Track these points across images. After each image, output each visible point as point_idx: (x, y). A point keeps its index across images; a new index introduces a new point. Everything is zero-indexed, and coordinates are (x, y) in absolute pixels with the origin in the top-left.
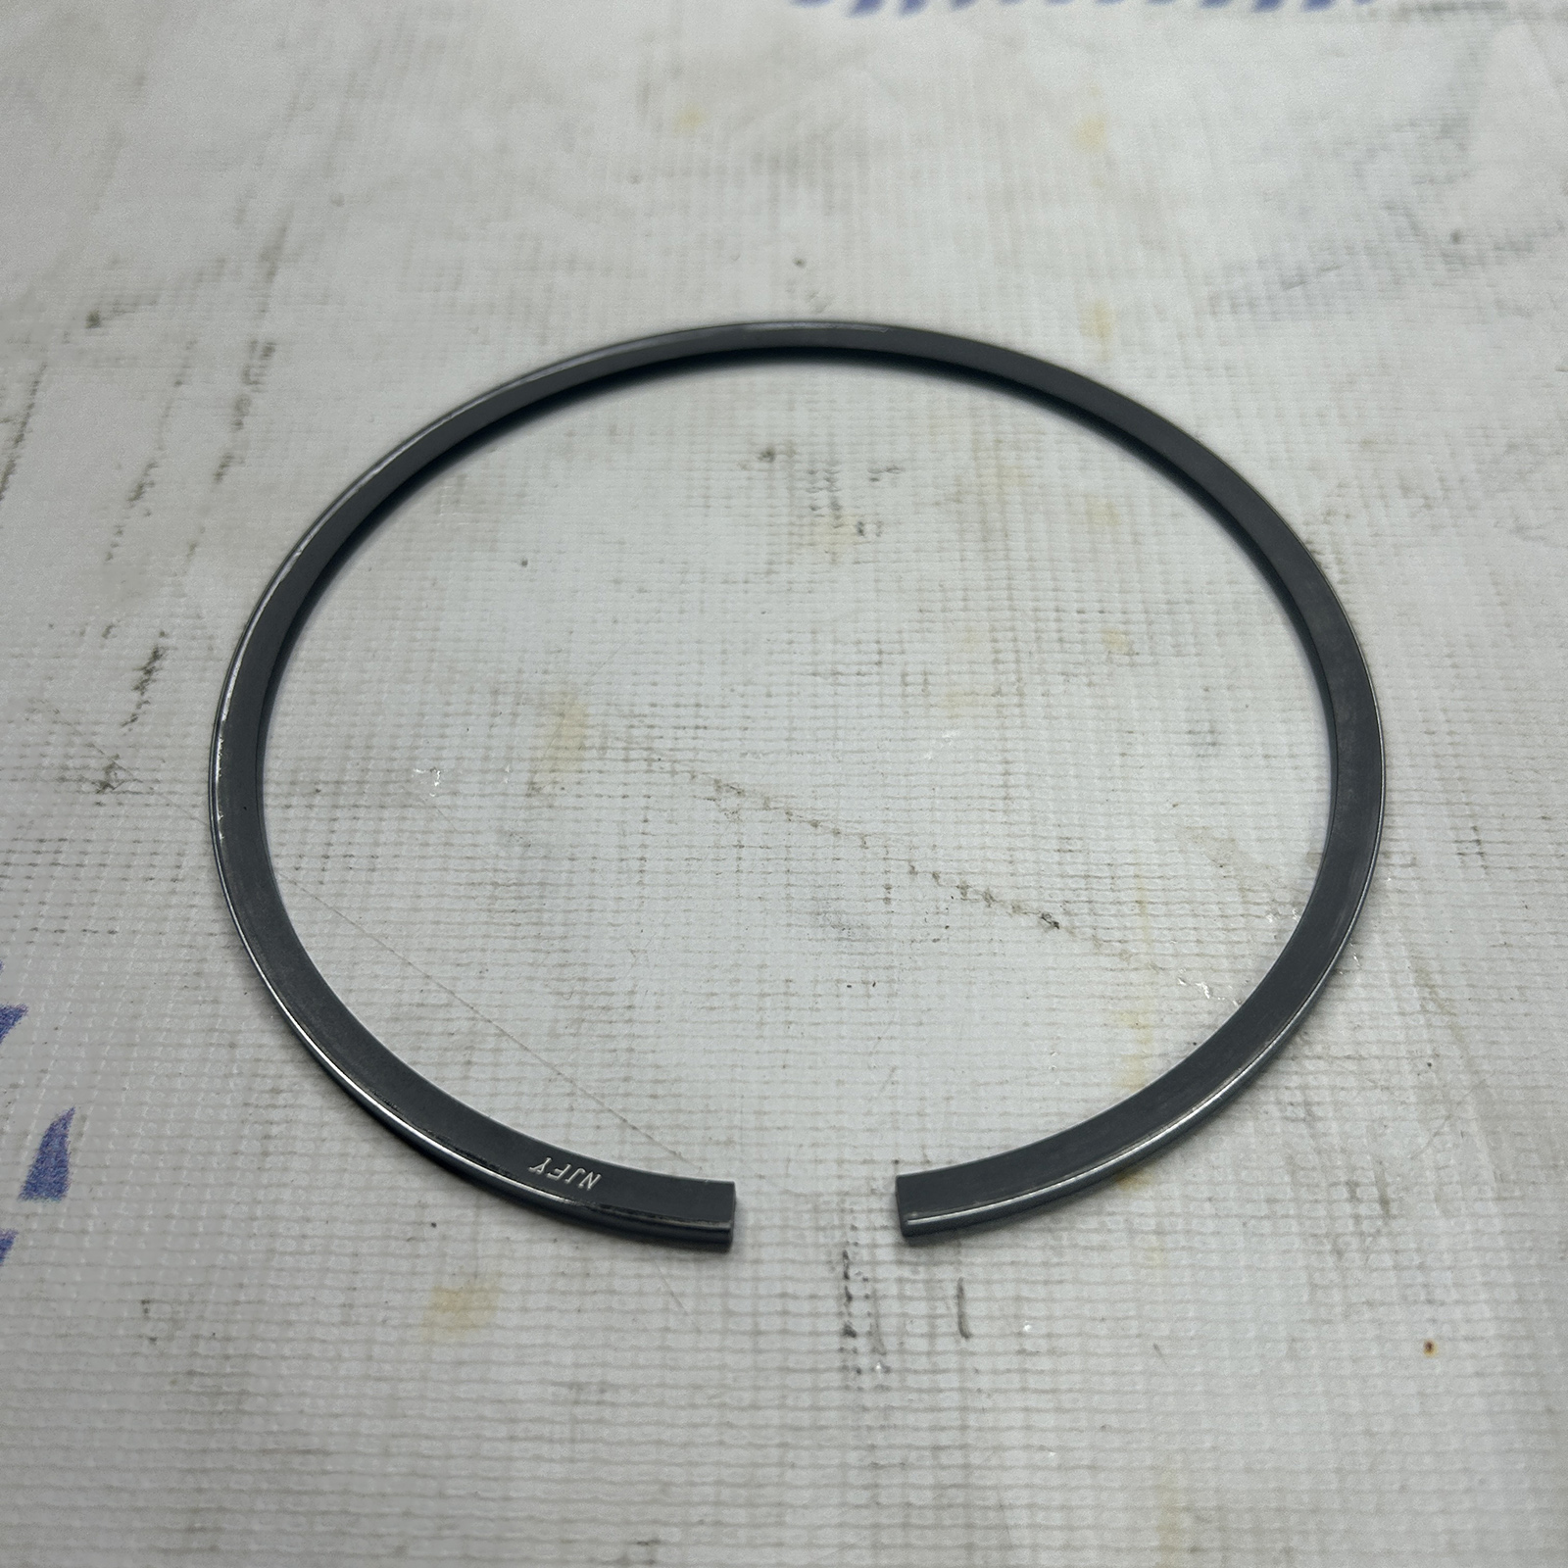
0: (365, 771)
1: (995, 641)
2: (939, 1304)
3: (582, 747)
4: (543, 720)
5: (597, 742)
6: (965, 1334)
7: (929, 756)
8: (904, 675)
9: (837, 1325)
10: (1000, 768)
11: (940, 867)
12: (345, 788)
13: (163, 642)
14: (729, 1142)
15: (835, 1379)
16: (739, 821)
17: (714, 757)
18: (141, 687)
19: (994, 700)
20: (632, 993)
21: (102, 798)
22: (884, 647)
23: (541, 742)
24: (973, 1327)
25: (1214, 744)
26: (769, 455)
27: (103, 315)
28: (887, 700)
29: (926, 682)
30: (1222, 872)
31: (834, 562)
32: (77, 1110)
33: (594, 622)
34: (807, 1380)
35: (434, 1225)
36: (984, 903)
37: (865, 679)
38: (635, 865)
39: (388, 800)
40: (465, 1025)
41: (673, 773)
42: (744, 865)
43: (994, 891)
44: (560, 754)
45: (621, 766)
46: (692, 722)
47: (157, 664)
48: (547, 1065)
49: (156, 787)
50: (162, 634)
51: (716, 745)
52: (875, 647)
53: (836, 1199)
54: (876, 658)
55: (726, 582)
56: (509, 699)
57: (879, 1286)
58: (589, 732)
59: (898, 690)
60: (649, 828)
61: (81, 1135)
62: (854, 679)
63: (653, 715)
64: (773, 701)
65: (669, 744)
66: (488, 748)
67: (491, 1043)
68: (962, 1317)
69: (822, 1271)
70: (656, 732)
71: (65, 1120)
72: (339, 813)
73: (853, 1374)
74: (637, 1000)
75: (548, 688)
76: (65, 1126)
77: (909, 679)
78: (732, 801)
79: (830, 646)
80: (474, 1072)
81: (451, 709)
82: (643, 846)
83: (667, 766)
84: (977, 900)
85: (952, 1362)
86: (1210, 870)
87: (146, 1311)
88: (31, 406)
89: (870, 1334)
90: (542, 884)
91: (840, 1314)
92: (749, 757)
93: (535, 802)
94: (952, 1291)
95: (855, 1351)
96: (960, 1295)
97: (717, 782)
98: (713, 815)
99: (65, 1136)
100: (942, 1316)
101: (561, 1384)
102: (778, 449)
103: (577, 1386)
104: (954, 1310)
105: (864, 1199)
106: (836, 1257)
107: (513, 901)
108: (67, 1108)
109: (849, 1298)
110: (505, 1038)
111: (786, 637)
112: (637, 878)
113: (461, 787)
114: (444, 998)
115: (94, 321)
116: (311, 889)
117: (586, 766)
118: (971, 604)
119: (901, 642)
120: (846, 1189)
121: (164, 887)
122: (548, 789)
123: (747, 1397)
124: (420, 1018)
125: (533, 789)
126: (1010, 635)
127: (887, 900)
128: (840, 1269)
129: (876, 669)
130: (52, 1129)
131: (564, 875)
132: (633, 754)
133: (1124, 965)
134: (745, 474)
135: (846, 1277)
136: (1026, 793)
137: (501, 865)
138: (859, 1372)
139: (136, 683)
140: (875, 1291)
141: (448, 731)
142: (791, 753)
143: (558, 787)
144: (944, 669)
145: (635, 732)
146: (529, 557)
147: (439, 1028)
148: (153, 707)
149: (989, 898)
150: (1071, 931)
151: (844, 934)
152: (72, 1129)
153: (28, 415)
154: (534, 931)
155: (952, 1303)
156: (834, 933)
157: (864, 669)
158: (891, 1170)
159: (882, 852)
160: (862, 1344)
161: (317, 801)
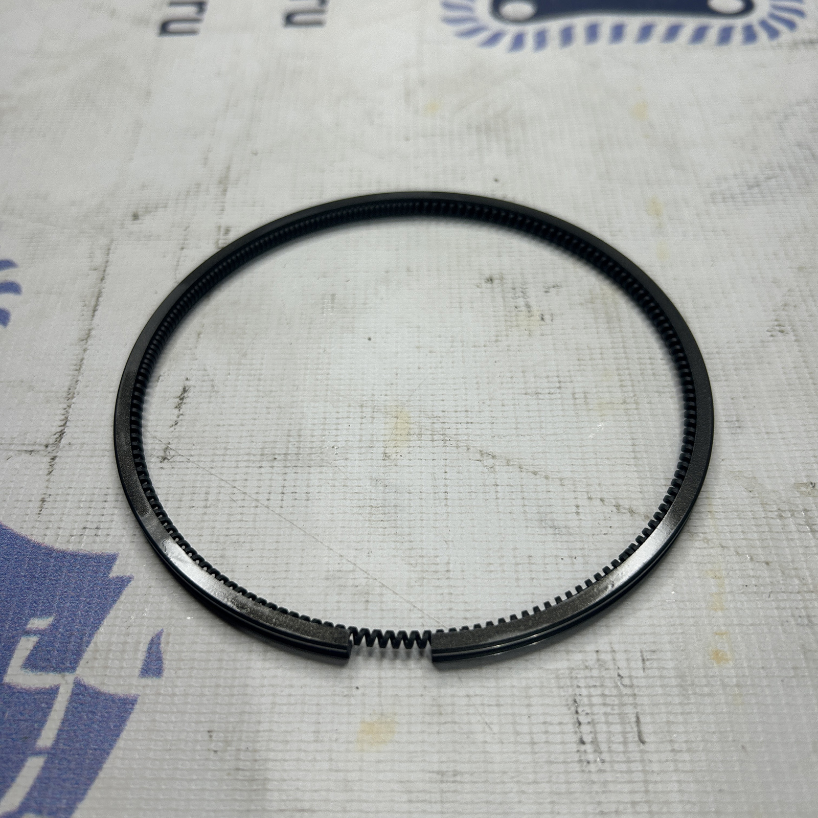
0: (299, 448)
1: (619, 375)
2: (628, 726)
3: (409, 434)
4: (387, 420)
5: (417, 431)
6: (643, 742)
7: (591, 436)
8: (574, 394)
9: (575, 738)
10: (630, 442)
11: (605, 496)
12: (289, 457)
13: (187, 383)
15: (577, 767)
16: (494, 472)
17: (478, 438)
18: (178, 407)
19: (623, 406)
20: (448, 563)
21: (162, 465)
22: (562, 379)
23: (387, 432)
24: (646, 739)
25: (740, 427)
26: (491, 280)
27: (140, 213)
28: (566, 407)
29: (585, 398)
30: (751, 495)
31: (530, 335)
32: (165, 631)
33: (408, 369)
34: (562, 767)
35: (357, 688)
36: (629, 515)
37: (553, 396)
38: (442, 496)
39: (312, 463)
40: (364, 581)
41: (457, 447)
42: (499, 495)
43: (634, 508)
44: (398, 438)
45: (430, 444)
46: (465, 420)
47: (185, 395)
48: (408, 602)
49: (191, 459)
50: (187, 379)
51: (478, 432)
52: (556, 379)
53: (567, 672)
54: (558, 385)
55: (474, 346)
56: (370, 409)
57: (596, 717)
58: (412, 426)
59: (572, 402)
60: (448, 476)
61: (168, 643)
62: (547, 396)
63: (444, 417)
64: (506, 408)
65: (454, 432)
66: (361, 435)
67: (378, 590)
68: (640, 733)
69: (564, 710)
70: (447, 426)
71: (159, 635)
72: (287, 470)
73: (585, 764)
74: (451, 567)
75: (388, 404)
76: (159, 638)
77: (577, 396)
78: (490, 462)
79: (533, 380)
80: (370, 606)
81: (340, 415)
82: (446, 485)
83: (454, 443)
84: (625, 513)
85: (637, 756)
86: (745, 494)
87: (211, 736)
88: (107, 262)
89: (592, 742)
90: (395, 506)
91: (576, 732)
92: (496, 438)
93: (387, 463)
94: (634, 719)
95: (585, 752)
96: (638, 722)
97: (481, 451)
98: (480, 469)
99: (159, 644)
100: (629, 732)
101: (433, 772)
102: (494, 277)
103: (441, 773)
104: (635, 729)
105: (582, 672)
106: (570, 702)
107: (381, 516)
108: (160, 629)
109: (580, 724)
110: (384, 588)
111: (509, 375)
112: (444, 502)
113: (349, 456)
114: (351, 567)
115: (136, 217)
116: (278, 510)
117: (412, 444)
118: (605, 356)
119: (570, 376)
120: (572, 666)
121: (201, 511)
122: (394, 456)
123: (531, 777)
124: (339, 578)
125: (386, 456)
126: (627, 372)
127: (578, 513)
128: (573, 709)
129: (558, 391)
130: (152, 640)
131: (406, 502)
132: (436, 437)
133: (706, 545)
134: (479, 290)
135: (577, 712)
136: (645, 455)
137: (373, 496)
138: (588, 762)
139: (175, 405)
140: (593, 720)
141: (340, 427)
142: (518, 435)
143: (399, 455)
144: (595, 390)
145: (436, 426)
146: (372, 335)
147: (350, 582)
148: (186, 417)
149: (632, 512)
151: (557, 531)
152: (163, 639)
153: (106, 267)
154: (393, 531)
155: (634, 725)
156: (551, 531)
157: (552, 391)
158: (595, 656)
159: (572, 488)
160: (589, 747)
161: (275, 464)
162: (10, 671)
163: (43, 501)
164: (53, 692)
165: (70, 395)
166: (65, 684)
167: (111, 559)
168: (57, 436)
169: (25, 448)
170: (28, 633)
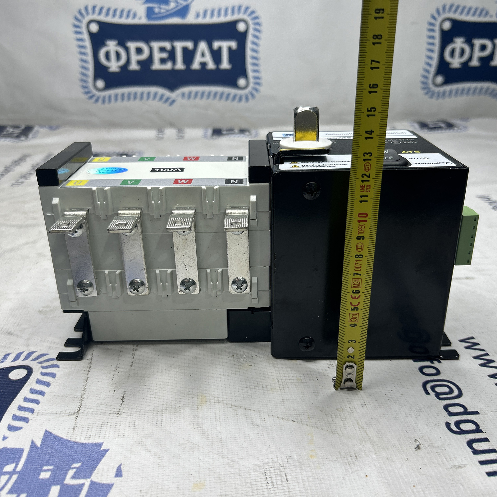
1: (278, 380)
2: (282, 477)
4: (198, 398)
6: (288, 481)
8: (262, 386)
9: (265, 482)
11: (273, 414)
12: (163, 410)
14: (242, 458)
15: (266, 490)
16: (236, 410)
17: (230, 401)
18: (122, 399)
19: (279, 389)
21: (118, 416)
22: (258, 382)
23: (198, 401)
25: (318, 394)
26: (233, 355)
28: (260, 390)
29: (267, 387)
30: (322, 412)
31: (247, 370)
32: (122, 464)
33: (205, 383)
34: (261, 490)
35: (191, 475)
36: (282, 419)
38: (218, 419)
39: (172, 412)
40: (192, 446)
41: (223, 404)
43: (283, 417)
44: (202, 403)
45: (214, 404)
46: (226, 396)
47: (124, 396)
48: (207, 450)
50: (125, 391)
51: (230, 399)
53: (262, 465)
54: (257, 384)
57: (271, 476)
59: (262, 389)
61: (124, 467)
62: (253, 388)
64: (240, 392)
66: (189, 403)
68: (287, 479)
69: (261, 475)
71: (120, 465)
72: (163, 414)
74: (222, 439)
75: (198, 393)
77: (264, 387)
78: (235, 408)
81: (181, 398)
82: (219, 416)
85: (286, 485)
86: (320, 412)
92: (236, 401)
93: (199, 410)
94: (284, 475)
96: (286, 475)
98: (231, 410)
100: (283, 479)
104: (285, 478)
107: (197, 426)
108: (121, 463)
109: (267, 478)
110: (199, 447)
112: (219, 421)
113: (185, 409)
114: (187, 442)
116: (160, 427)
117: (207, 404)
118: (273, 375)
119: (261, 381)
121: (132, 428)
122: (201, 408)
125: (198, 408)
126: (280, 379)
127: (265, 420)
128: (264, 474)
129: (257, 386)
130: (118, 467)
132: (216, 402)
134: (229, 359)
135: (266, 475)
136: (287, 402)
138: (270, 488)
140: (271, 477)
141: (181, 401)
142: (244, 400)
143: (203, 408)
144: (270, 385)
145: (215, 398)
146: (191, 374)
148: (125, 402)
150: (297, 422)
151: (258, 426)
152: (122, 467)
153: (92, 358)
154: (202, 430)
156: (256, 426)
157: (255, 386)
158: (271, 459)
159: (263, 413)
160: (270, 484)
161: (159, 412)
162: (66, 480)
163: (74, 428)
164: (83, 485)
165: (82, 398)
166: (87, 482)
167: (101, 444)
168: (78, 410)
169: (66, 414)
170: (72, 468)
